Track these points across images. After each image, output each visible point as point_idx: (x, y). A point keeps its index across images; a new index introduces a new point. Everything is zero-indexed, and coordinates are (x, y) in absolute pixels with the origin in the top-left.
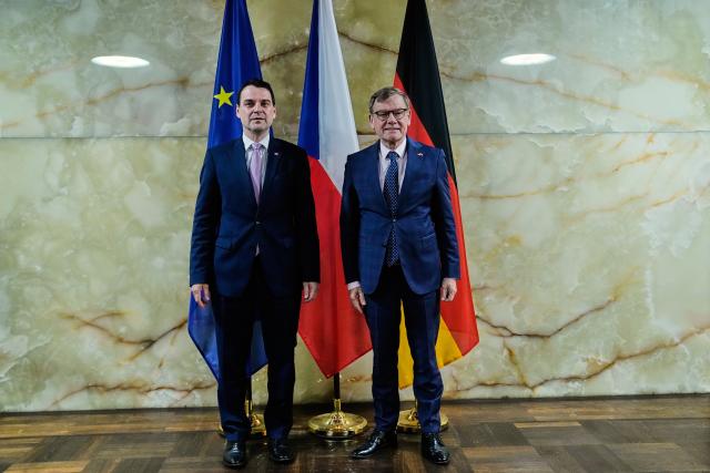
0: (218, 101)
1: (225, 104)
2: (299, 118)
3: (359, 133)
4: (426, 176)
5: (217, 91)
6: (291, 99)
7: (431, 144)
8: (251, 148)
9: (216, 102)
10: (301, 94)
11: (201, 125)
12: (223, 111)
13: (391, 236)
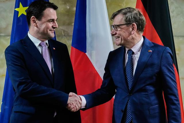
0: (18, 12)
1: (23, 15)
2: (73, 24)
3: (113, 35)
4: (152, 65)
5: (17, 6)
6: (68, 12)
7: (160, 43)
8: (40, 45)
9: (16, 13)
10: (75, 9)
11: (6, 28)
12: (21, 19)
13: (127, 106)
